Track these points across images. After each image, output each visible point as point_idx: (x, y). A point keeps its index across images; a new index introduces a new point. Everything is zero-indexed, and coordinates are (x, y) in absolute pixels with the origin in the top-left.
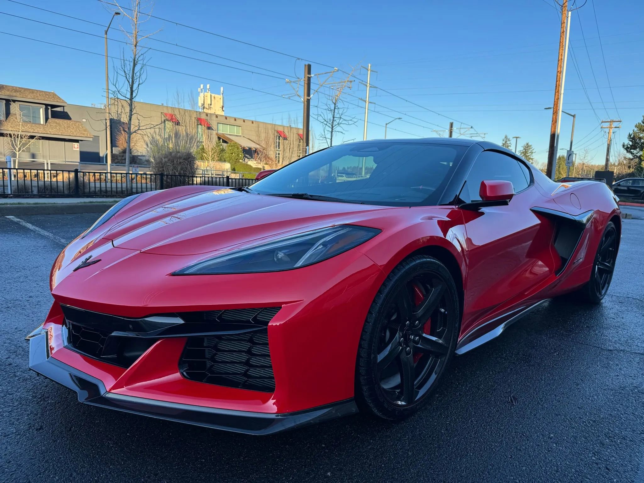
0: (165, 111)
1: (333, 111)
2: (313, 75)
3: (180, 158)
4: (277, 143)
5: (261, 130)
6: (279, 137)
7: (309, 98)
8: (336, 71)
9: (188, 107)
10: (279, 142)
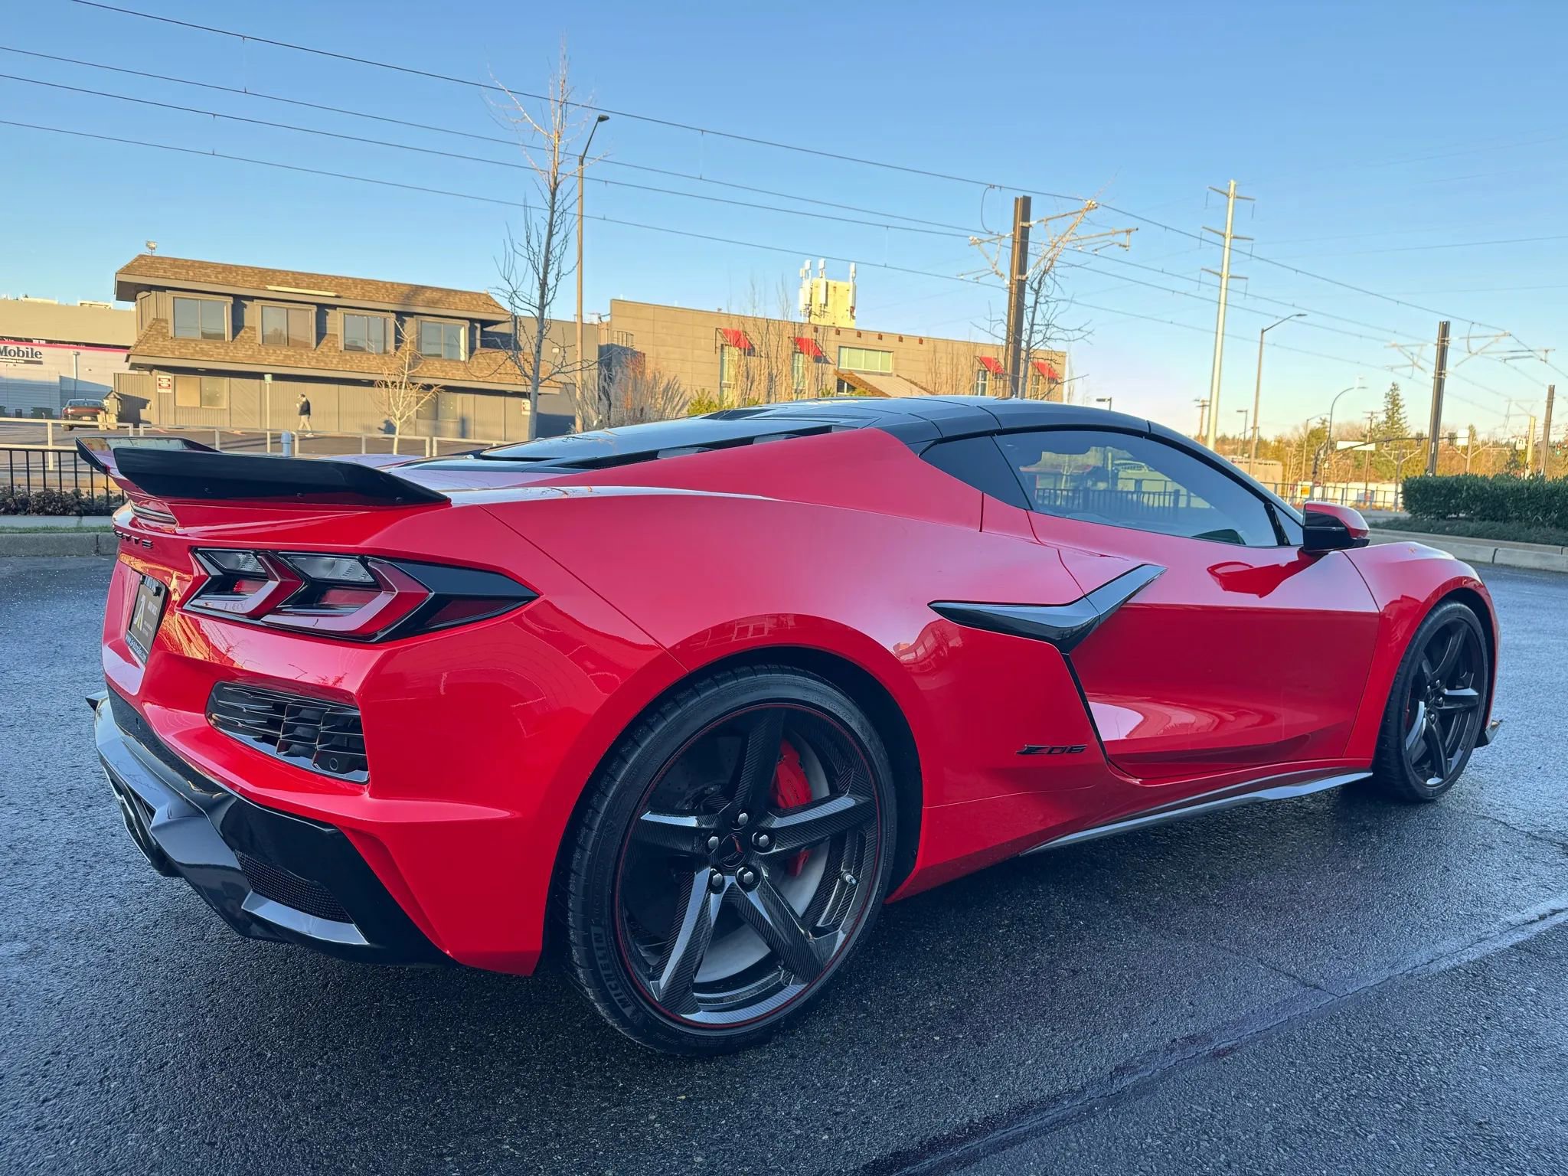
0: (726, 326)
1: (1031, 309)
2: (1035, 222)
4: (977, 386)
5: (941, 358)
6: (985, 371)
7: (1022, 277)
8: (1092, 209)
10: (984, 386)
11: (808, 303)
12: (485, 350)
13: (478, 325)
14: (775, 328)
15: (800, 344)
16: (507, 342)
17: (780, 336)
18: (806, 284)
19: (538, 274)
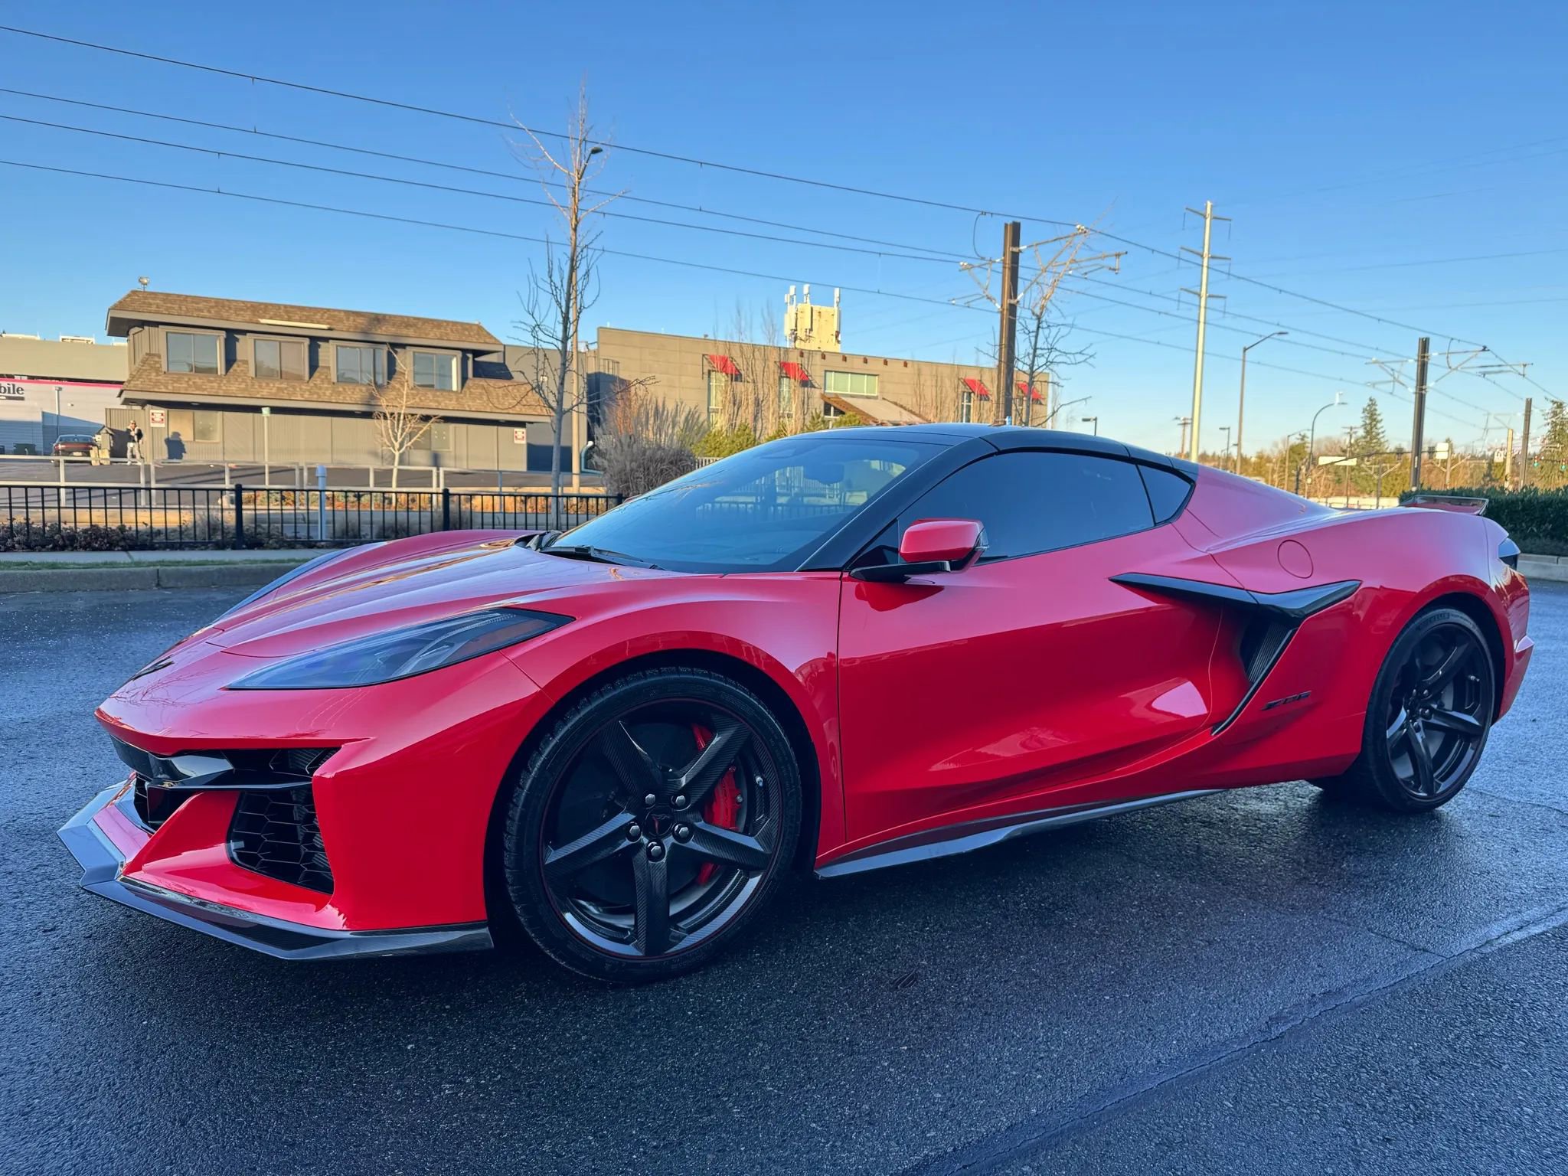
0: (712, 352)
1: (1034, 334)
2: (1025, 247)
4: (962, 408)
5: (925, 381)
6: (970, 394)
7: (1013, 301)
8: (1080, 233)
9: (761, 340)
10: (969, 407)
11: (794, 328)
12: (477, 380)
13: (470, 356)
14: (761, 354)
15: (786, 369)
16: (499, 372)
17: (765, 360)
18: (791, 310)
19: (561, 308)
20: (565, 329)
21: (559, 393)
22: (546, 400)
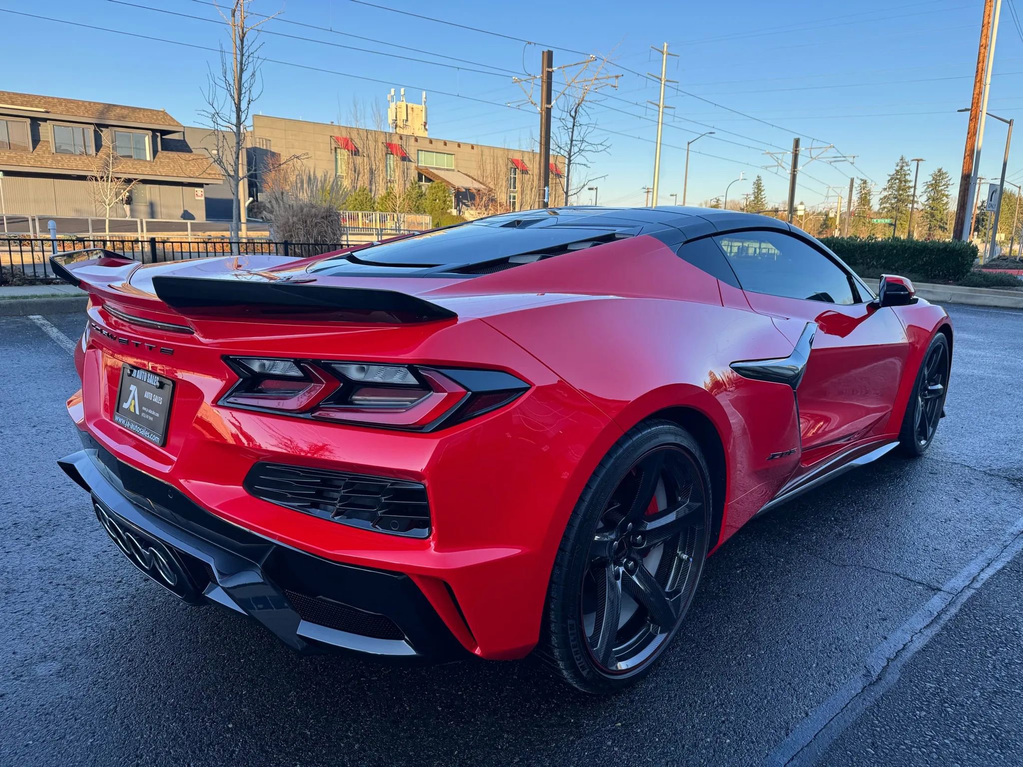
0: (337, 134)
1: (571, 130)
2: (556, 68)
3: (316, 216)
4: (511, 179)
5: (486, 159)
6: (515, 169)
7: (549, 106)
8: (593, 61)
9: (372, 127)
10: (515, 178)
11: (395, 118)
12: (165, 153)
13: (159, 134)
14: (372, 136)
15: (390, 148)
16: (182, 147)
17: (376, 141)
18: (393, 105)
19: (234, 100)
20: (239, 117)
21: (235, 165)
22: (226, 171)
